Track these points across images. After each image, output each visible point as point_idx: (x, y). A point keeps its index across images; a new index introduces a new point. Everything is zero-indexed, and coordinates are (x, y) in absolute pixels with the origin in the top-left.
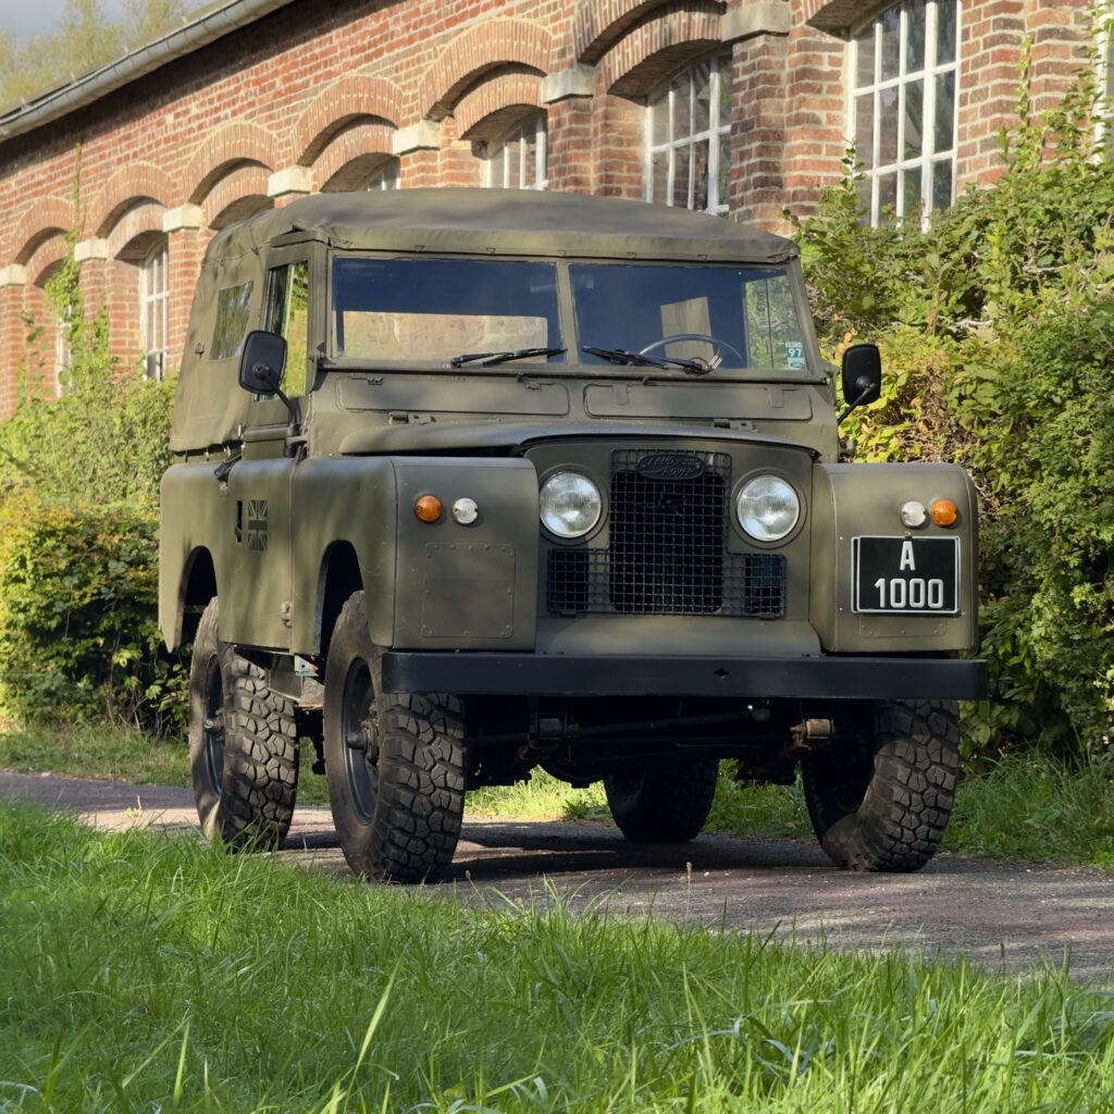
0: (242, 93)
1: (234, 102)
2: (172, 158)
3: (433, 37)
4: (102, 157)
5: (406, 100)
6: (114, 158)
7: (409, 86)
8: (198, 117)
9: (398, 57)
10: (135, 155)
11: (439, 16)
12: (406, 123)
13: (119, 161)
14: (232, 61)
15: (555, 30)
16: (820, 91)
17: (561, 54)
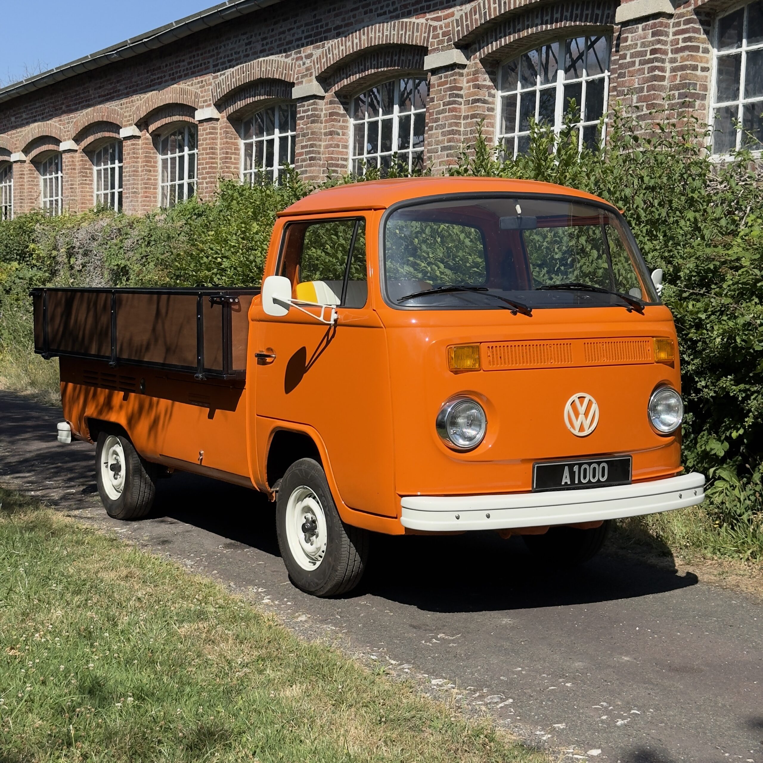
0: (47, 111)
1: (43, 114)
2: (14, 134)
3: (139, 92)
5: (126, 117)
7: (127, 111)
8: (26, 119)
9: (122, 100)
11: (142, 84)
12: (126, 126)
15: (202, 92)
16: (339, 121)
17: (205, 101)
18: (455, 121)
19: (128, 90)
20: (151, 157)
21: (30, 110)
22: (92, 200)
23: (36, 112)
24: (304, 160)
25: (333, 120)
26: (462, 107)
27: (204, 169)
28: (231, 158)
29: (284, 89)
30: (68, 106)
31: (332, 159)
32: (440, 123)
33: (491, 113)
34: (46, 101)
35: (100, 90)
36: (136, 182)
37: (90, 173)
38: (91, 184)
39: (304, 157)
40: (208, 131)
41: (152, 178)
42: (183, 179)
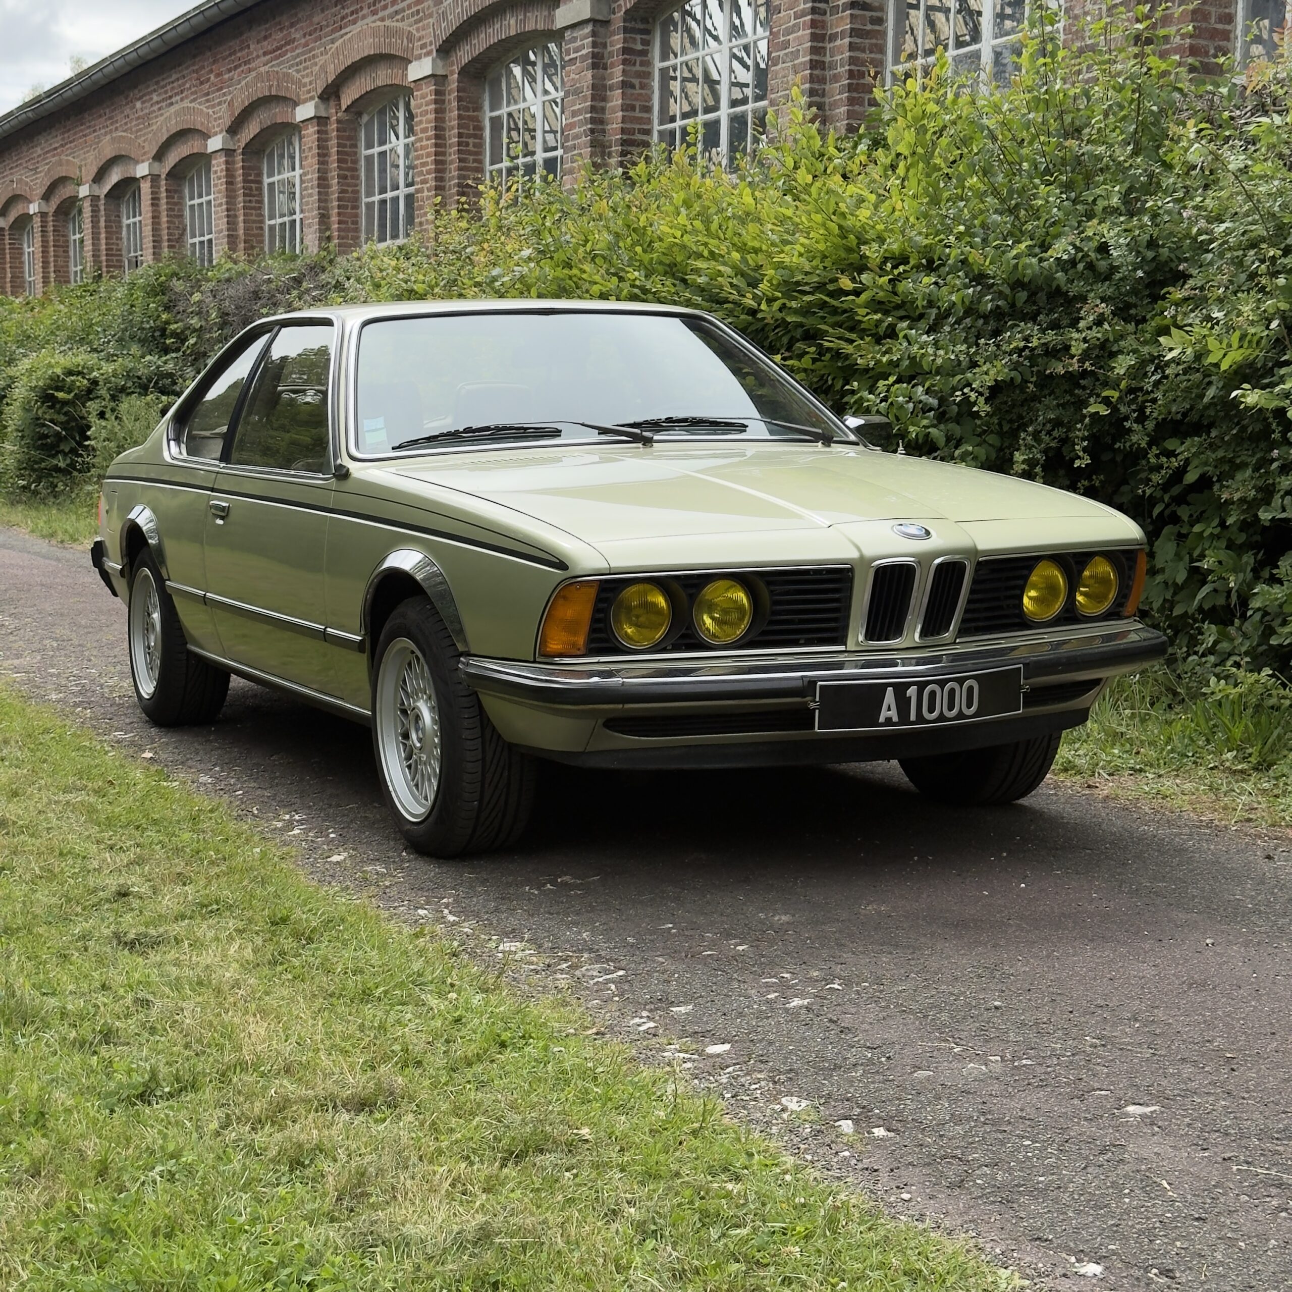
0: (187, 86)
1: (182, 92)
2: (140, 130)
3: (324, 40)
4: (94, 131)
5: (305, 85)
6: (103, 131)
7: (307, 75)
8: (158, 102)
9: (298, 56)
10: (116, 129)
11: (327, 26)
12: (305, 101)
13: (106, 134)
14: (179, 65)
15: (418, 30)
16: (634, 64)
17: (423, 46)
18: (815, 44)
19: (308, 37)
20: (346, 153)
21: (163, 87)
22: (262, 235)
23: (173, 88)
24: (577, 137)
25: (624, 62)
26: (828, 17)
27: (424, 164)
28: (467, 144)
29: (546, 13)
30: (218, 75)
31: (623, 131)
32: (790, 50)
33: (877, 28)
34: (187, 68)
35: (265, 43)
36: (323, 197)
37: (257, 189)
38: (260, 208)
39: (577, 130)
40: (429, 98)
41: (350, 189)
42: (398, 188)
